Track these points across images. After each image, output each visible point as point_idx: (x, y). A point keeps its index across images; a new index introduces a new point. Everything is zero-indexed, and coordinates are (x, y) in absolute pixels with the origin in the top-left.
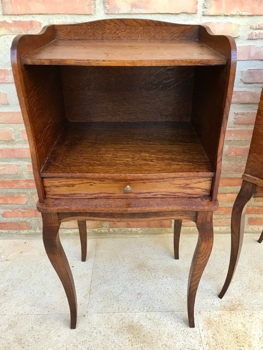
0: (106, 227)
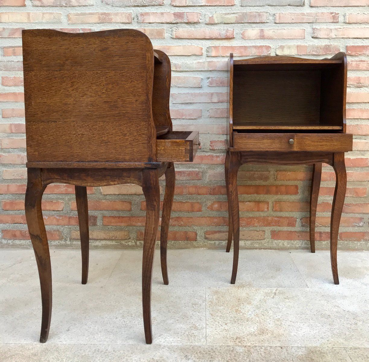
0: (133, 239)
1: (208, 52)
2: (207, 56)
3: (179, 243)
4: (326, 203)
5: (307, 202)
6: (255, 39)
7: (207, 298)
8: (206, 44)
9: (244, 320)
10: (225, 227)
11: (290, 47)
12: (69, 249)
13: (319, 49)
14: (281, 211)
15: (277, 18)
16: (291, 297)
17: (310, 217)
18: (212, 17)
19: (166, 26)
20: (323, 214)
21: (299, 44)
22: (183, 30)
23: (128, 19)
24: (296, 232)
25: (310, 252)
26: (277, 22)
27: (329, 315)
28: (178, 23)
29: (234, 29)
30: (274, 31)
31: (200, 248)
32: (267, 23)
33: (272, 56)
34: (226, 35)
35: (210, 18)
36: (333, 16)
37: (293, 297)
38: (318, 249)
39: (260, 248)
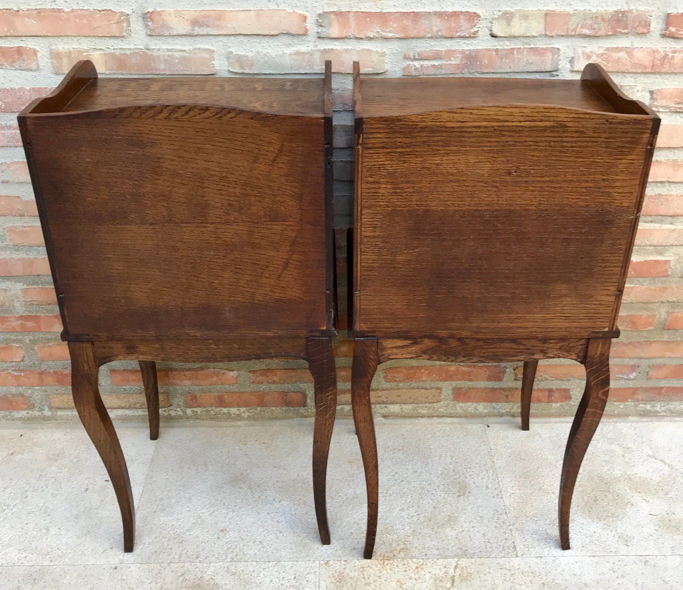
0: (179, 406)
1: (321, 26)
2: (319, 38)
3: (272, 410)
8: (316, 5)
11: (528, 16)
13: (599, 20)
21: (549, 9)
24: (502, 389)
39: (430, 416)
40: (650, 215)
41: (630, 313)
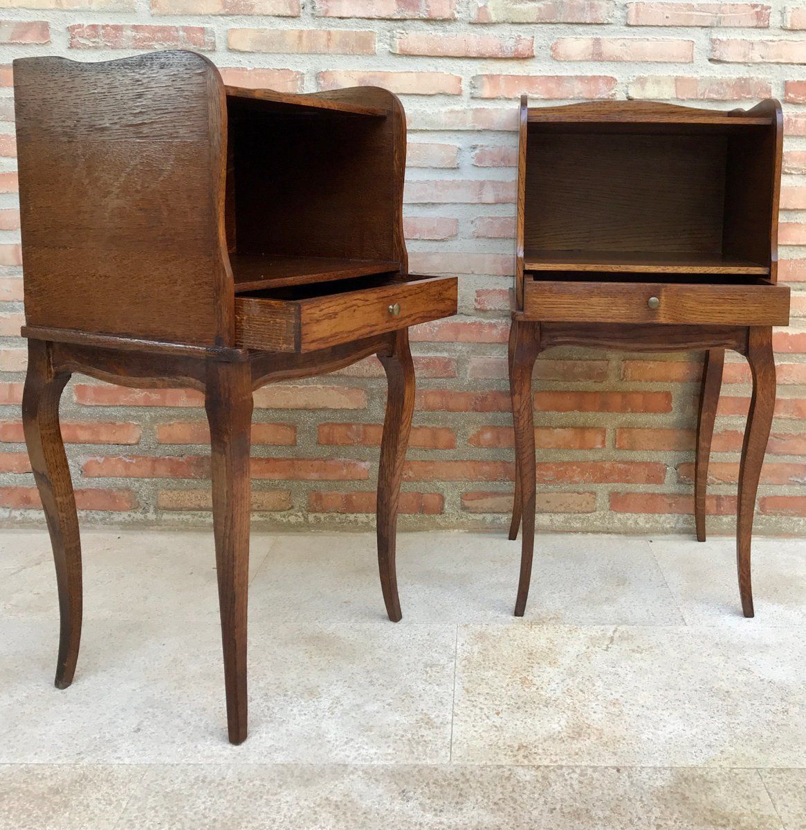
0: (300, 509)
1: (474, 88)
2: (472, 98)
3: (404, 518)
4: (732, 431)
5: (689, 429)
6: (581, 61)
7: (459, 651)
8: (471, 69)
9: (538, 704)
10: (507, 483)
11: (660, 81)
12: (152, 530)
13: (724, 86)
14: (632, 449)
15: (633, 14)
16: (647, 646)
17: (697, 464)
18: (485, 6)
19: (377, 27)
20: (725, 456)
21: (679, 75)
22: (418, 36)
23: (291, 7)
24: (664, 494)
25: (695, 540)
26: (631, 23)
27: (727, 692)
28: (405, 20)
29: (533, 37)
30: (624, 44)
31: (451, 531)
32: (608, 24)
33: (620, 101)
34: (516, 50)
35: (479, 9)
36: (757, 12)
37: (651, 648)
38: (713, 534)
39: (585, 532)
40: (799, 282)
41: (794, 397)
